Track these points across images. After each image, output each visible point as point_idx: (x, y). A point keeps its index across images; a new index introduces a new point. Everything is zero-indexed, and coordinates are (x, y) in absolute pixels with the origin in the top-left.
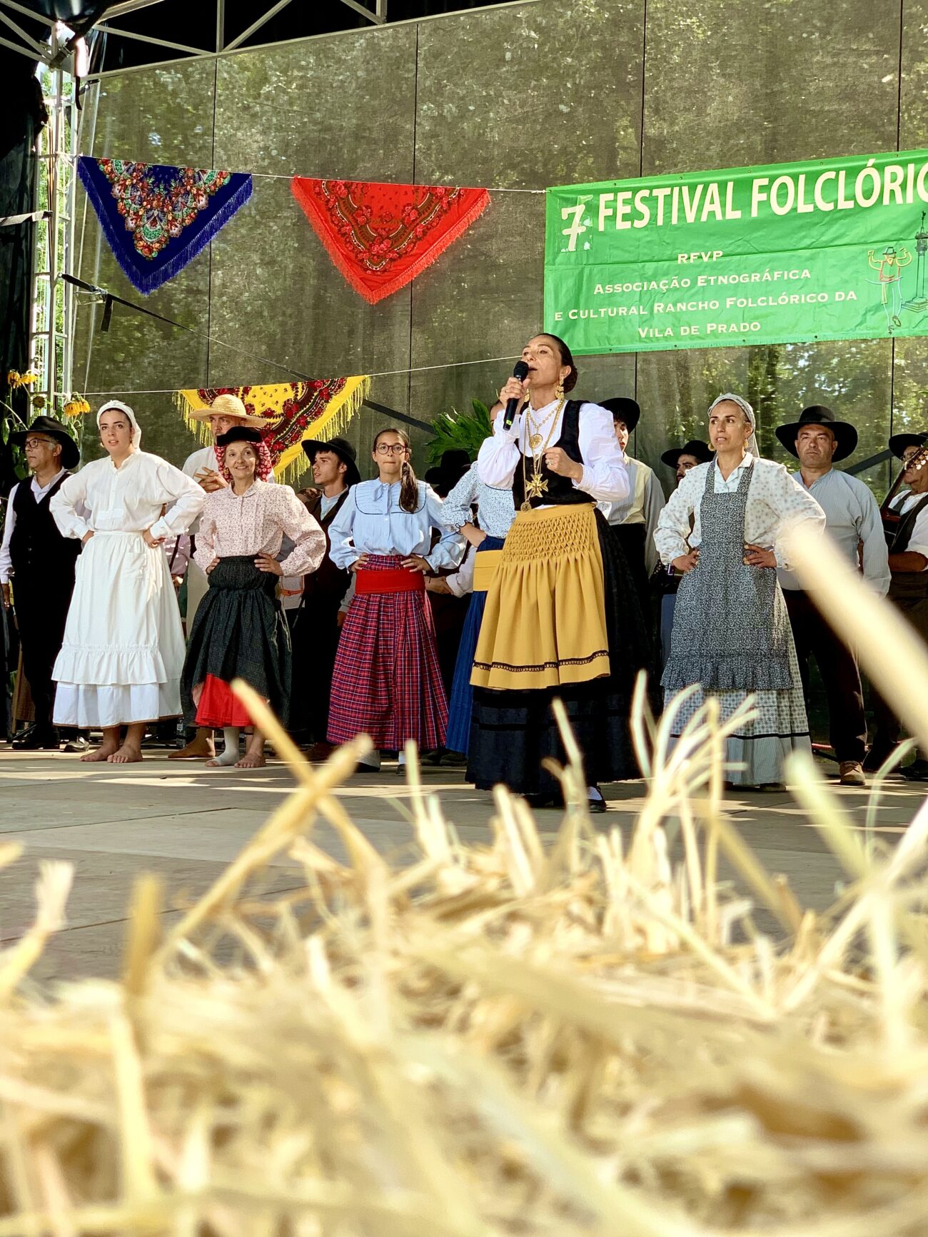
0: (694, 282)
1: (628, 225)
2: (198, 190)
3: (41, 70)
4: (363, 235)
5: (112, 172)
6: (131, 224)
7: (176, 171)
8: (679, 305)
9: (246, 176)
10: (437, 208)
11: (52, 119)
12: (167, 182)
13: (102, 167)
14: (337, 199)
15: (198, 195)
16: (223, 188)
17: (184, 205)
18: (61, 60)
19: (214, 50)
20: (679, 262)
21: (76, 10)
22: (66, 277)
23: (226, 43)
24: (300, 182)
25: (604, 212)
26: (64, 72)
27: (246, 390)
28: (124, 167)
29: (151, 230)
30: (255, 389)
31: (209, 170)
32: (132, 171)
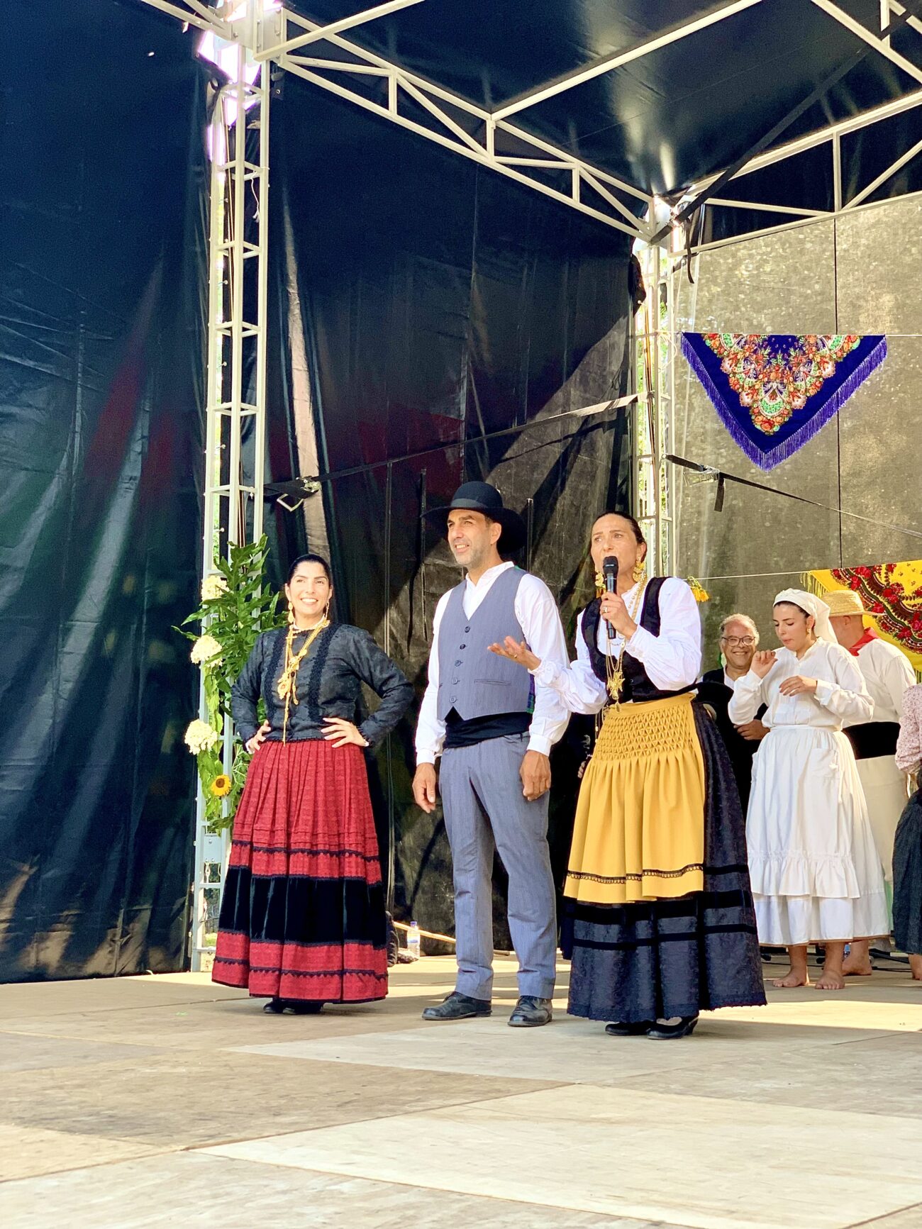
2: (823, 356)
5: (721, 346)
6: (746, 399)
7: (796, 339)
9: (880, 337)
11: (648, 297)
12: (786, 351)
13: (708, 343)
15: (824, 362)
16: (852, 352)
17: (808, 374)
18: (659, 239)
19: (831, 210)
22: (670, 458)
27: (890, 568)
28: (734, 341)
29: (772, 403)
30: (901, 566)
31: (834, 336)
32: (743, 343)
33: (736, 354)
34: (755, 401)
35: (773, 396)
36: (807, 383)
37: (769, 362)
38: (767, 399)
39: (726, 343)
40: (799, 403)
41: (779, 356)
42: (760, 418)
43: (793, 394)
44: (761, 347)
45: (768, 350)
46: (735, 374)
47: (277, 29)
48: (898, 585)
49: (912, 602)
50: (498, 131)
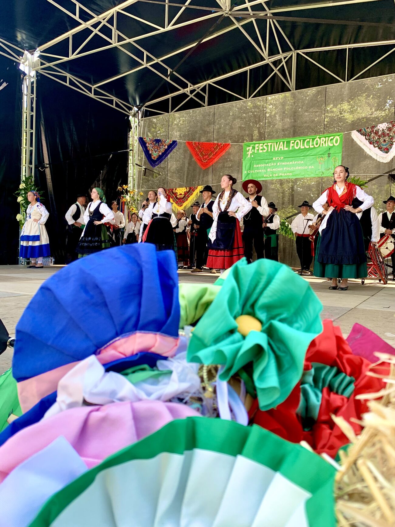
0: (277, 164)
1: (262, 151)
2: (165, 144)
3: (131, 118)
4: (202, 154)
5: (146, 140)
6: (150, 152)
7: (160, 140)
8: (273, 169)
9: (176, 141)
10: (219, 148)
11: (133, 129)
12: (158, 143)
13: (144, 139)
14: (196, 146)
15: (165, 145)
16: (171, 144)
17: (162, 148)
18: (134, 115)
19: (169, 113)
20: (273, 160)
21: (138, 104)
22: (136, 164)
23: (172, 111)
24: (188, 143)
25: (256, 148)
26: (135, 118)
27: (176, 189)
28: (149, 139)
29: (155, 154)
30: (178, 189)
31: (168, 140)
32: (150, 140)
33: (149, 142)
34: (152, 153)
35: (156, 152)
36: (162, 150)
37: (155, 145)
38: (154, 152)
39: (147, 140)
40: (160, 154)
41: (157, 144)
42: (153, 156)
43: (159, 152)
44: (154, 141)
45: (155, 142)
46: (149, 147)
47: (38, 64)
48: (177, 193)
49: (179, 196)
50: (95, 90)
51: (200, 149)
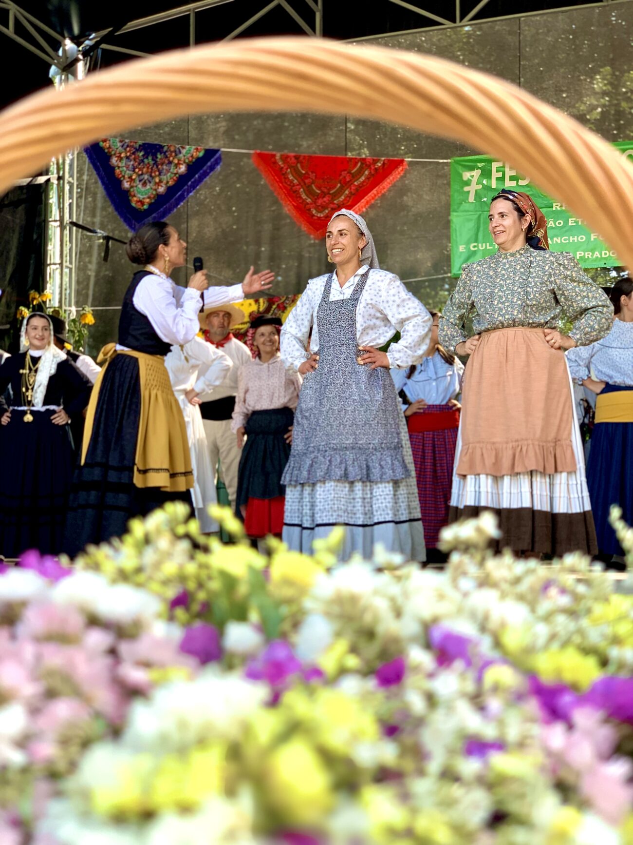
0: (566, 222)
1: (514, 183)
2: (179, 160)
3: (53, 71)
4: (310, 192)
5: (110, 147)
6: (126, 185)
7: (162, 147)
9: (217, 151)
10: (367, 172)
12: (154, 155)
13: (102, 145)
14: (289, 167)
15: (180, 164)
16: (198, 159)
17: (169, 171)
18: (68, 68)
20: (554, 209)
22: (73, 224)
24: (260, 156)
25: (495, 175)
29: (143, 189)
31: (188, 147)
32: (125, 146)
36: (168, 178)
37: (142, 161)
39: (114, 146)
40: (162, 189)
41: (150, 158)
42: (135, 199)
43: (158, 184)
44: (137, 150)
45: (142, 153)
46: (119, 167)
51: (303, 178)
